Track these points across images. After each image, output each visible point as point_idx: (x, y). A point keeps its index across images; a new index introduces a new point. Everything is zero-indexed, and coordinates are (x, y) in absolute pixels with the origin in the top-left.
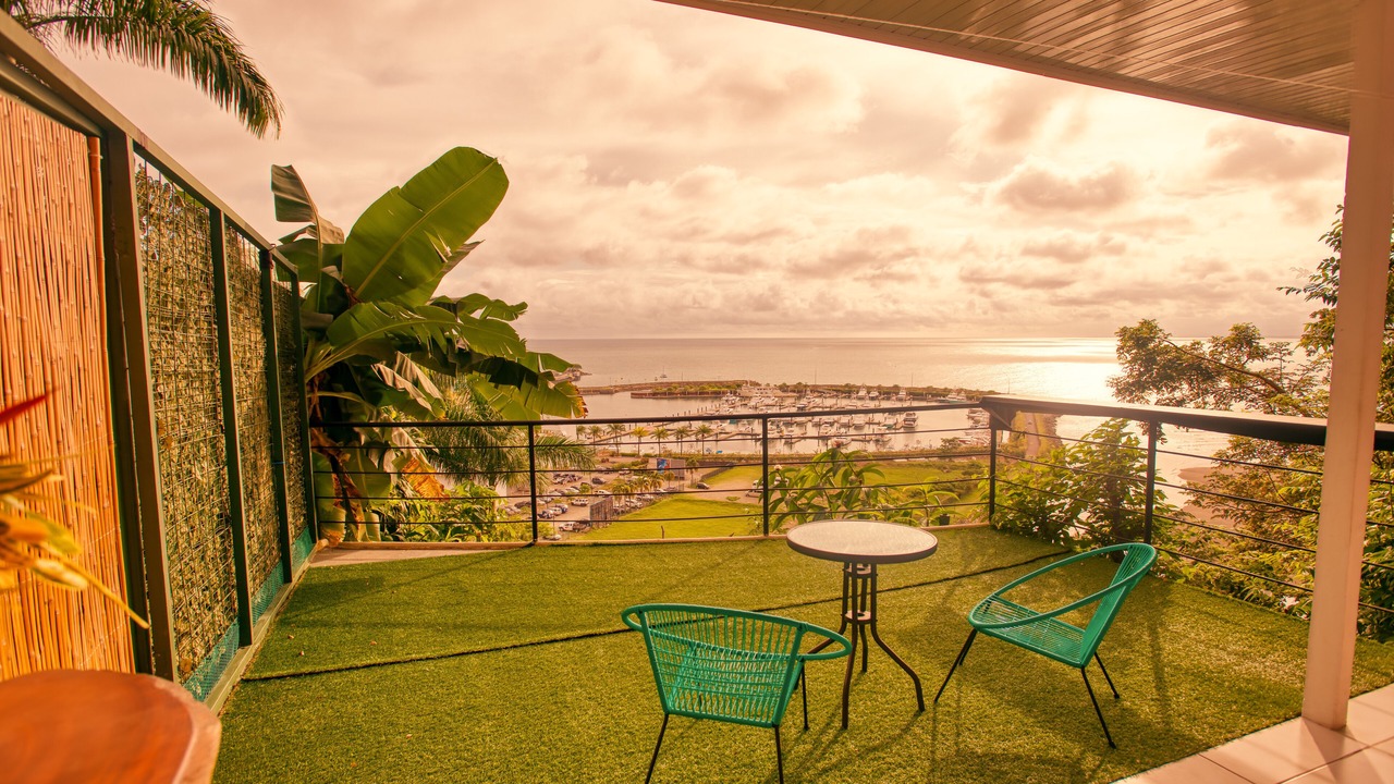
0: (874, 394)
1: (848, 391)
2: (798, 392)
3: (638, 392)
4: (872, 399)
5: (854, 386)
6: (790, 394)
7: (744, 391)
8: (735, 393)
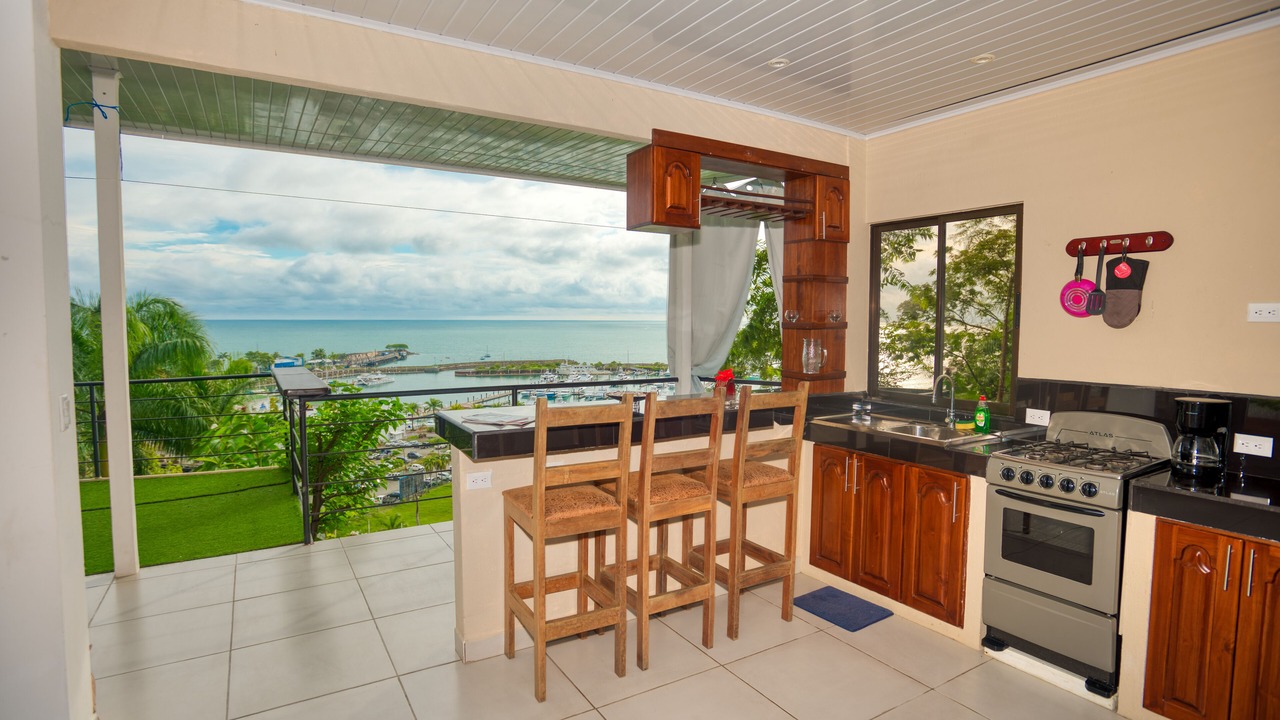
2: (612, 370)
3: (462, 371)
5: (663, 365)
6: (604, 372)
7: (562, 369)
8: (554, 371)
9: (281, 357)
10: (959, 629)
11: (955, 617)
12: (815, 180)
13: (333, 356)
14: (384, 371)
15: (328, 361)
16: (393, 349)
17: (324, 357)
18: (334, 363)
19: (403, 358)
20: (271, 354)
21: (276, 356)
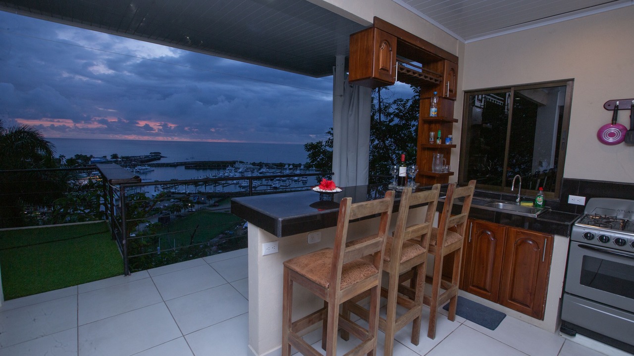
0: (291, 167)
1: (281, 166)
2: (260, 166)
3: (188, 166)
4: (290, 169)
5: (283, 164)
6: (256, 167)
7: (237, 165)
8: (232, 166)
9: (94, 158)
10: (541, 321)
11: (539, 314)
12: (444, 63)
13: (123, 158)
14: (149, 165)
15: (120, 160)
16: (153, 155)
17: (117, 157)
18: (123, 161)
19: (159, 159)
20: (88, 156)
21: (91, 156)
